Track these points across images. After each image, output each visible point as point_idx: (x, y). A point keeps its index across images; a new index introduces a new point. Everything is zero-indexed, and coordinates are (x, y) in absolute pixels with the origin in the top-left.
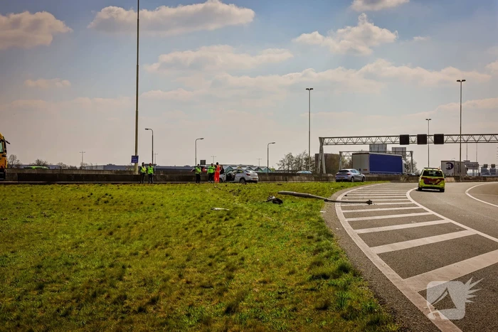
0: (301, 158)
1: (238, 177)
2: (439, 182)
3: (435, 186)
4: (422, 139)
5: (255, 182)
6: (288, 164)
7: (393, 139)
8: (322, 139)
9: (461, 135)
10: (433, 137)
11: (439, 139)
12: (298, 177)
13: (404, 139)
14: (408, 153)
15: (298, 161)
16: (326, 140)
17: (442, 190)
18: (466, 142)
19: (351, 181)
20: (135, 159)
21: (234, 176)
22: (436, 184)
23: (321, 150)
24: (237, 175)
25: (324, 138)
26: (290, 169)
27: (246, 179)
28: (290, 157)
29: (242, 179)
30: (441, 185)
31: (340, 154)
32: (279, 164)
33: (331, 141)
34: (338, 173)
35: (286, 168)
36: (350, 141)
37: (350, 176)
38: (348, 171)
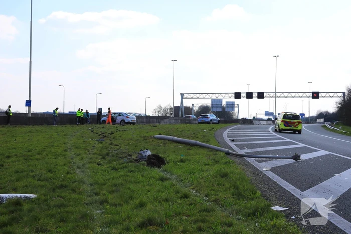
0: (167, 108)
1: (119, 119)
2: (297, 125)
3: (295, 128)
4: (249, 95)
5: (134, 123)
6: (159, 112)
7: (230, 95)
8: (182, 95)
9: (275, 93)
10: (257, 94)
11: (261, 95)
12: (168, 120)
13: (238, 95)
14: (236, 105)
15: (165, 110)
16: (185, 96)
17: (300, 132)
18: (279, 97)
19: (210, 123)
20: (28, 103)
21: (116, 119)
22: (295, 127)
23: (182, 102)
24: (119, 118)
25: (183, 94)
26: (160, 115)
27: (126, 121)
28: (160, 107)
29: (123, 121)
30: (299, 128)
31: (193, 106)
32: (153, 112)
33: (188, 96)
34: (200, 117)
35: (157, 114)
36: (201, 96)
37: (209, 119)
38: (207, 115)
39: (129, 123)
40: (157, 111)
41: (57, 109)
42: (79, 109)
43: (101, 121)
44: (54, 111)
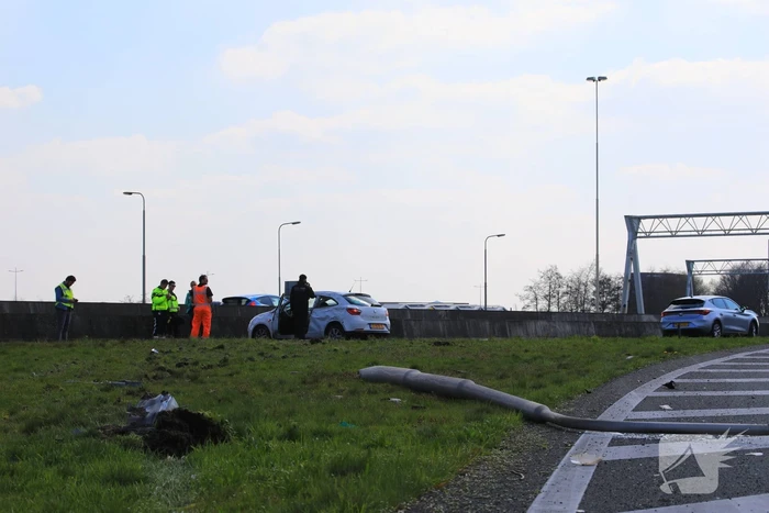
0: (583, 280)
6: (548, 297)
8: (633, 223)
16: (646, 225)
19: (711, 334)
23: (632, 255)
24: (317, 314)
25: (639, 219)
26: (554, 309)
27: (347, 328)
28: (553, 277)
29: (334, 325)
31: (690, 270)
32: (522, 299)
33: (660, 226)
34: (672, 308)
35: (542, 305)
36: (713, 225)
37: (709, 319)
38: (701, 303)
39: (360, 335)
40: (540, 294)
41: (71, 280)
42: (164, 283)
43: (251, 327)
44: (59, 291)
